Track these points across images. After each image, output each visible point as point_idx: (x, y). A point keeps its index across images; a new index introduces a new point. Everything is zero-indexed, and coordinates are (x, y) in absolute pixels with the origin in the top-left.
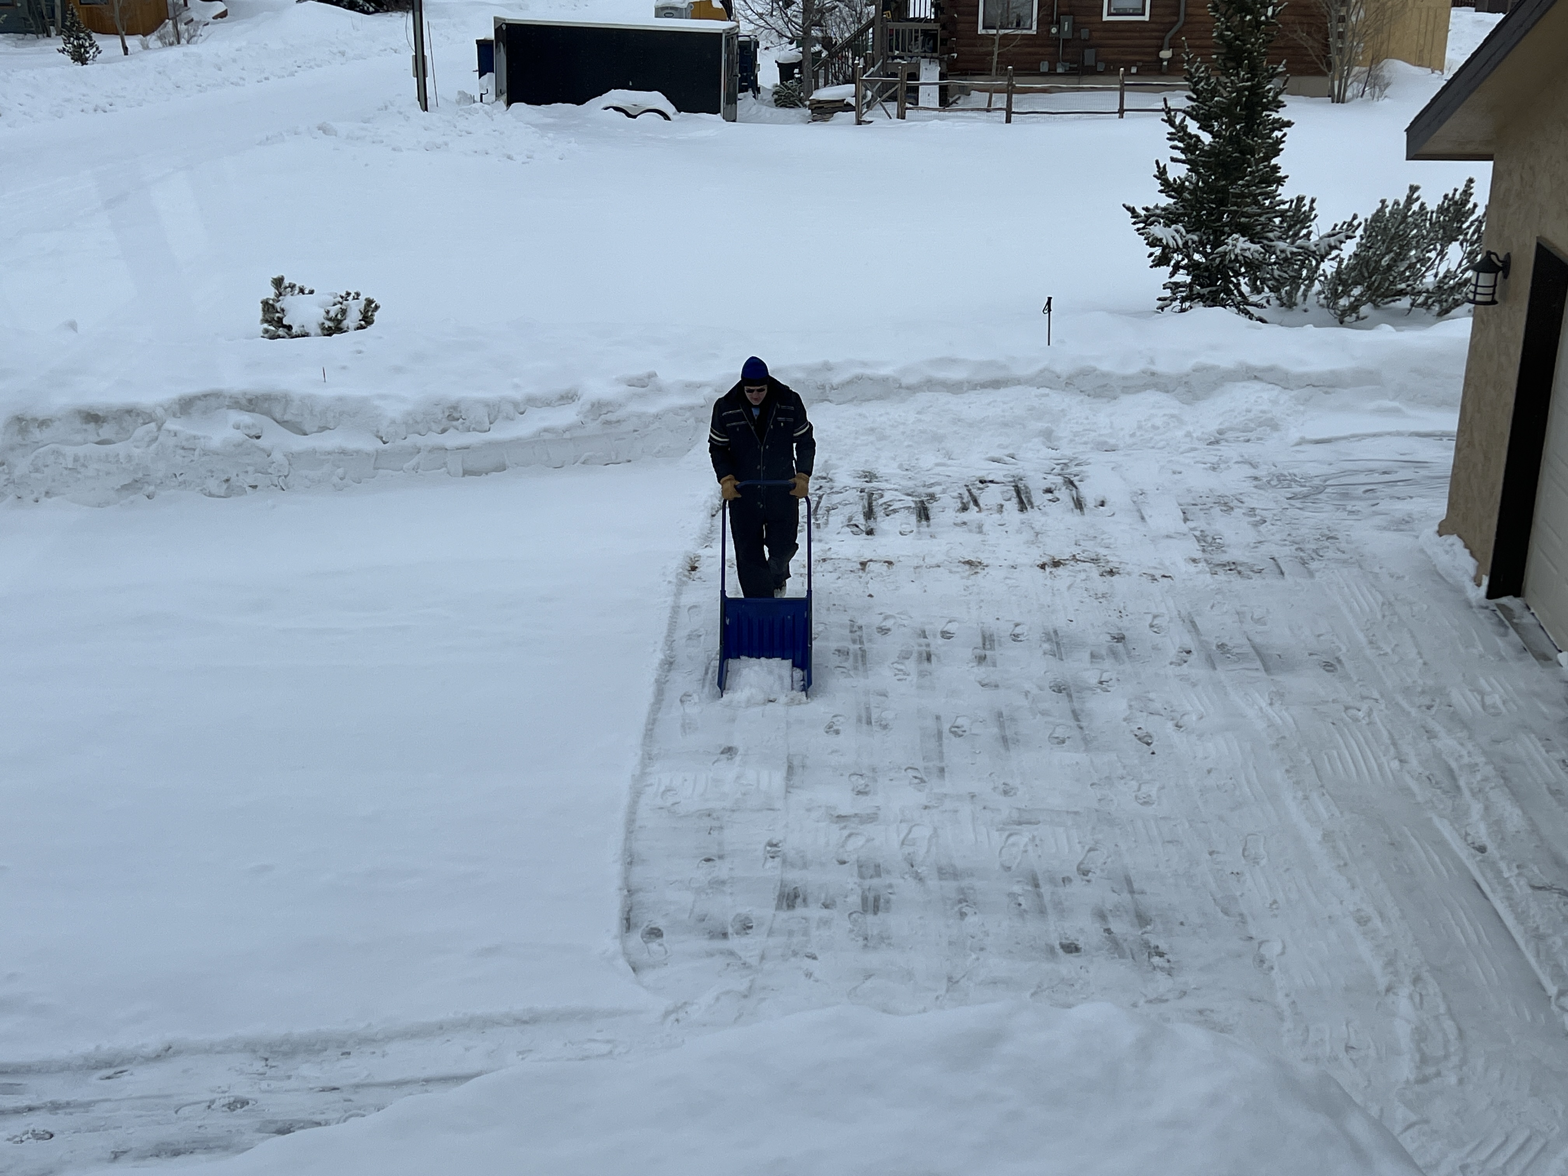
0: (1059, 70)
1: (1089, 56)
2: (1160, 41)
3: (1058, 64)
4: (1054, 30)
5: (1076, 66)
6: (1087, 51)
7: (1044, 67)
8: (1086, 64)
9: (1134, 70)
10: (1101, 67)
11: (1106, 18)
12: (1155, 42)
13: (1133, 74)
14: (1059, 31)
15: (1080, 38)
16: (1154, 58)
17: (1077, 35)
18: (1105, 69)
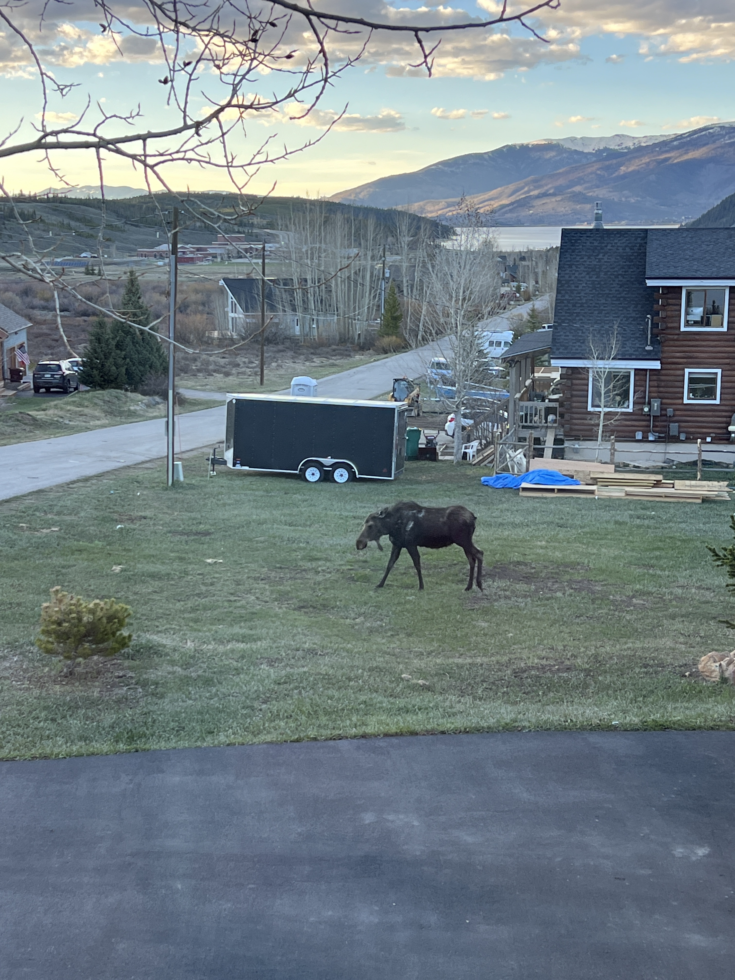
0: (651, 438)
1: (674, 428)
2: (728, 419)
3: (649, 434)
4: (646, 409)
5: (663, 435)
6: (672, 424)
7: (639, 436)
8: (671, 434)
9: (709, 439)
10: (683, 437)
11: (686, 401)
12: (725, 419)
13: (709, 443)
14: (650, 410)
15: (666, 415)
16: (725, 431)
17: (663, 412)
18: (686, 439)
